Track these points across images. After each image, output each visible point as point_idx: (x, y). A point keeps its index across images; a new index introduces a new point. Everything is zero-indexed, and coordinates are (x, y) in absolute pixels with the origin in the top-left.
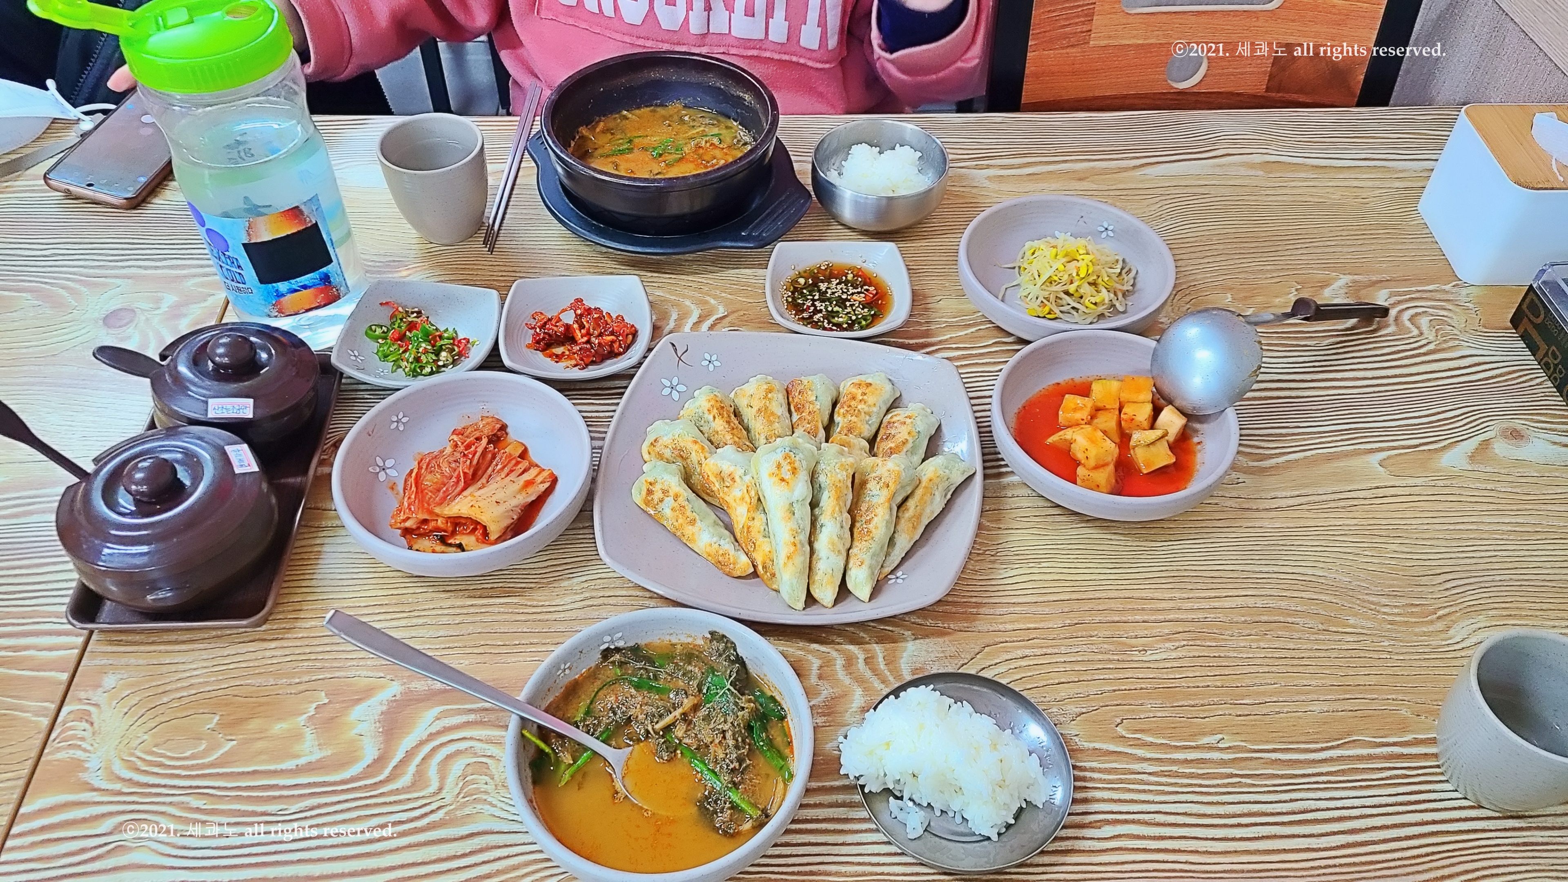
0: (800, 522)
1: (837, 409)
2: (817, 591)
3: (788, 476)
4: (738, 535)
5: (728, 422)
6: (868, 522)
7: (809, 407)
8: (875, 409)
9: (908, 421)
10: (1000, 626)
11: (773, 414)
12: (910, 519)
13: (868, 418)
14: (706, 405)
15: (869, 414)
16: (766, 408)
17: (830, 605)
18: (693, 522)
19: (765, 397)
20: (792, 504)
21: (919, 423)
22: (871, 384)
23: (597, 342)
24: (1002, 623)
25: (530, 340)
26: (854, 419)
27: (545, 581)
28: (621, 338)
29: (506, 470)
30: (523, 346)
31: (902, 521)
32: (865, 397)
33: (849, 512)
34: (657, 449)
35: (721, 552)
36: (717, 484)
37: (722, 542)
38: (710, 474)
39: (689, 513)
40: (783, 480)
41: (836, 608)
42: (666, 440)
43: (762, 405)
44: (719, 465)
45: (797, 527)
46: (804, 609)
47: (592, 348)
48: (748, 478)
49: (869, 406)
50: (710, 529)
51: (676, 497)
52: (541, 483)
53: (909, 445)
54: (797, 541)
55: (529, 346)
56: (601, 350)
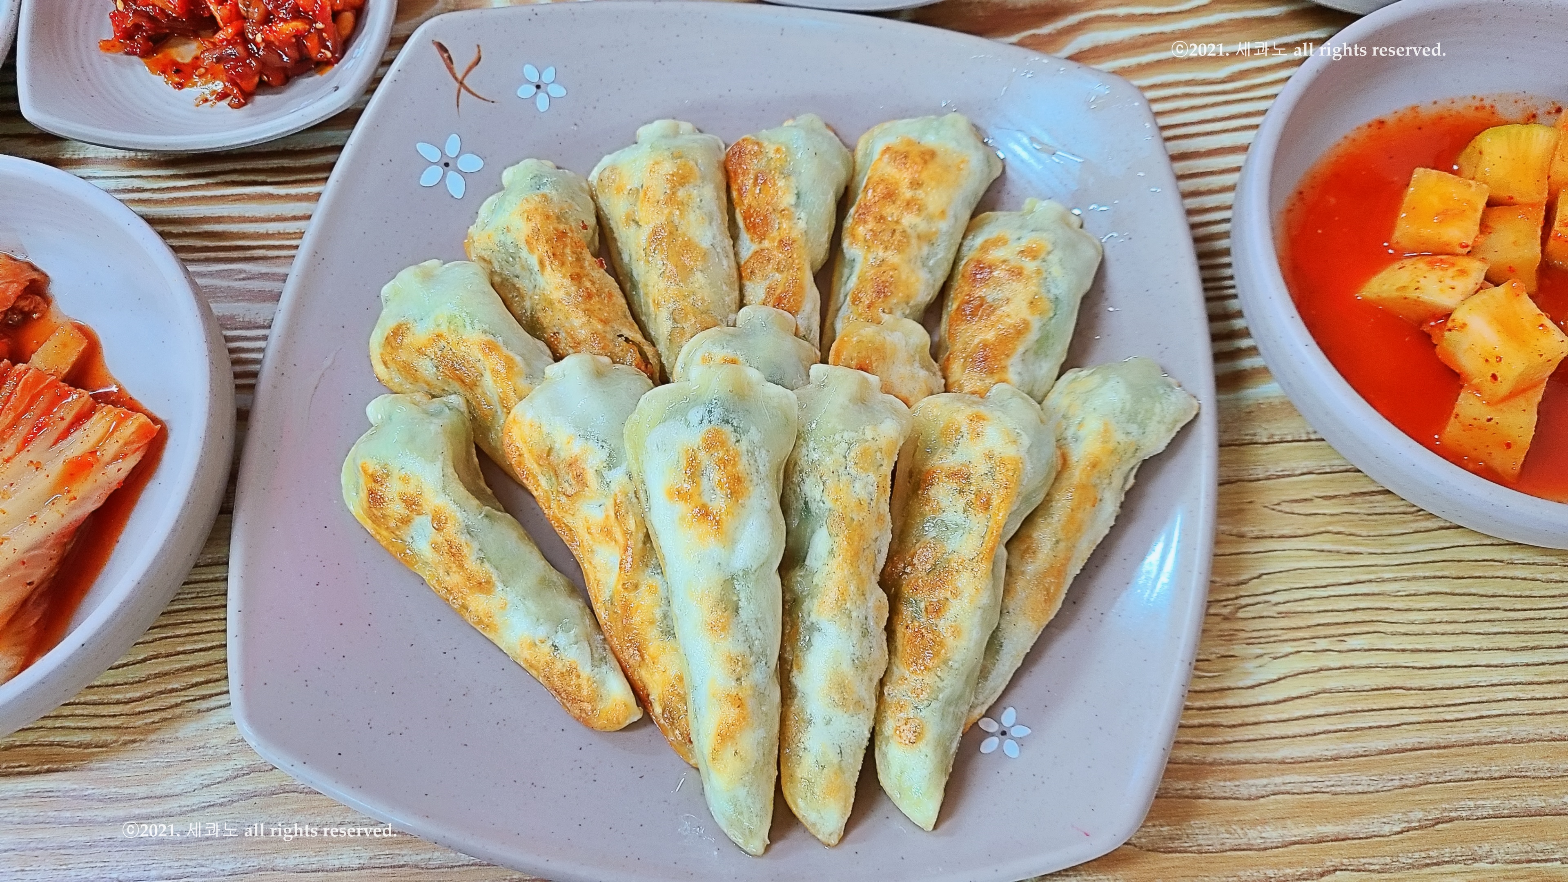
0: (753, 631)
1: (849, 222)
2: (801, 803)
3: (718, 502)
4: (602, 615)
5: (577, 278)
6: (937, 610)
7: (781, 228)
8: (943, 225)
9: (1030, 266)
10: (1252, 833)
11: (689, 246)
12: (1041, 577)
13: (925, 250)
14: (521, 228)
15: (927, 239)
16: (673, 230)
17: (834, 840)
18: (484, 586)
19: (671, 199)
20: (729, 582)
21: (1056, 271)
22: (933, 154)
23: (259, 38)
24: (1254, 823)
25: (108, 33)
26: (893, 257)
27: (139, 722)
28: (320, 25)
29: (23, 430)
30: (94, 45)
31: (1020, 584)
32: (920, 193)
33: (882, 584)
34: (403, 355)
35: (559, 667)
36: (543, 481)
37: (561, 639)
38: (525, 451)
39: (471, 563)
40: (704, 513)
41: (847, 847)
42: (420, 334)
43: (663, 219)
44: (545, 429)
45: (742, 648)
46: (767, 848)
47: (251, 55)
48: (617, 477)
49: (930, 219)
50: (529, 603)
51: (439, 523)
52: (116, 458)
53: (1033, 336)
54: (746, 691)
55: (107, 46)
56: (273, 58)
